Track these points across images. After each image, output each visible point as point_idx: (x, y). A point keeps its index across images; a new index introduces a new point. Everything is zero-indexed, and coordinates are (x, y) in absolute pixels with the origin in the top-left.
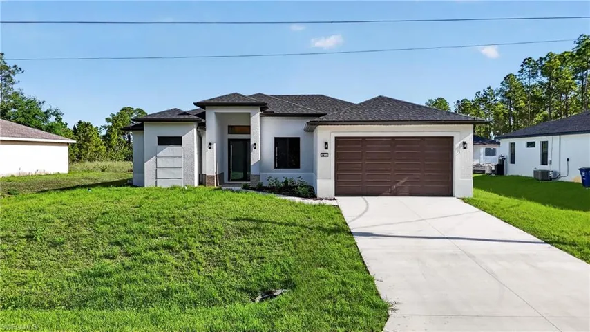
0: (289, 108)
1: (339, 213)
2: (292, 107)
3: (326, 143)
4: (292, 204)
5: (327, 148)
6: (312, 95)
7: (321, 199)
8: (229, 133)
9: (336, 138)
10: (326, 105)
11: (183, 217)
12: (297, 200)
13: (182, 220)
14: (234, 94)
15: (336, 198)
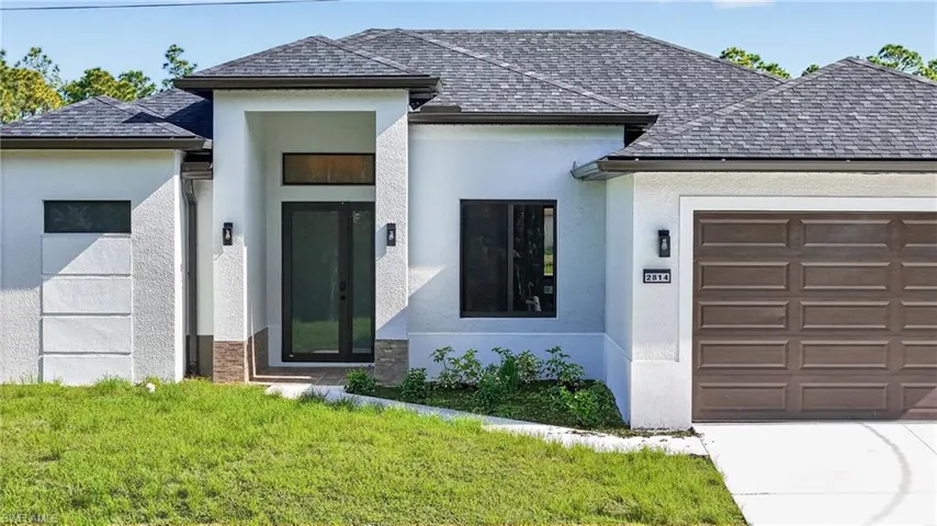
0: (512, 91)
1: (712, 482)
2: (528, 89)
3: (663, 235)
4: (553, 450)
5: (664, 253)
6: (592, 34)
7: (646, 433)
8: (285, 183)
9: (698, 215)
10: (647, 72)
11: (212, 494)
12: (564, 436)
13: (211, 503)
14: (312, 42)
15: (698, 428)
